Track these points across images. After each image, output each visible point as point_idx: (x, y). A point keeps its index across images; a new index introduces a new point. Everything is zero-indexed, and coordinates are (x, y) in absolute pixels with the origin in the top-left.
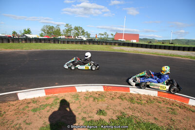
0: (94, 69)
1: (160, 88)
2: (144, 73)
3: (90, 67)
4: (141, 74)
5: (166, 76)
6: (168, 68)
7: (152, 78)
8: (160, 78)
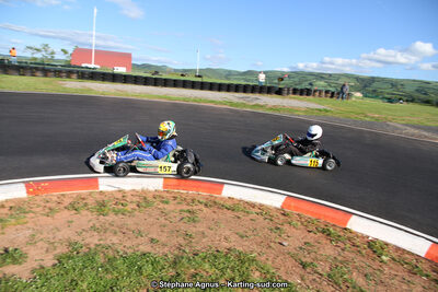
1: (159, 169)
2: (123, 141)
4: (117, 144)
5: (170, 142)
6: (172, 124)
7: (142, 149)
8: (159, 149)
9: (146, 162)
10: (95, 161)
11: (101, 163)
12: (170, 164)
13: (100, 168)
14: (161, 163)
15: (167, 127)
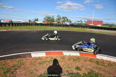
0: (59, 40)
1: (88, 51)
2: (80, 42)
3: (57, 39)
4: (79, 43)
6: (94, 39)
7: (85, 45)
8: (89, 45)
9: (85, 48)
10: (73, 47)
11: (75, 47)
12: (92, 50)
13: (74, 48)
14: (89, 49)
15: (92, 40)
